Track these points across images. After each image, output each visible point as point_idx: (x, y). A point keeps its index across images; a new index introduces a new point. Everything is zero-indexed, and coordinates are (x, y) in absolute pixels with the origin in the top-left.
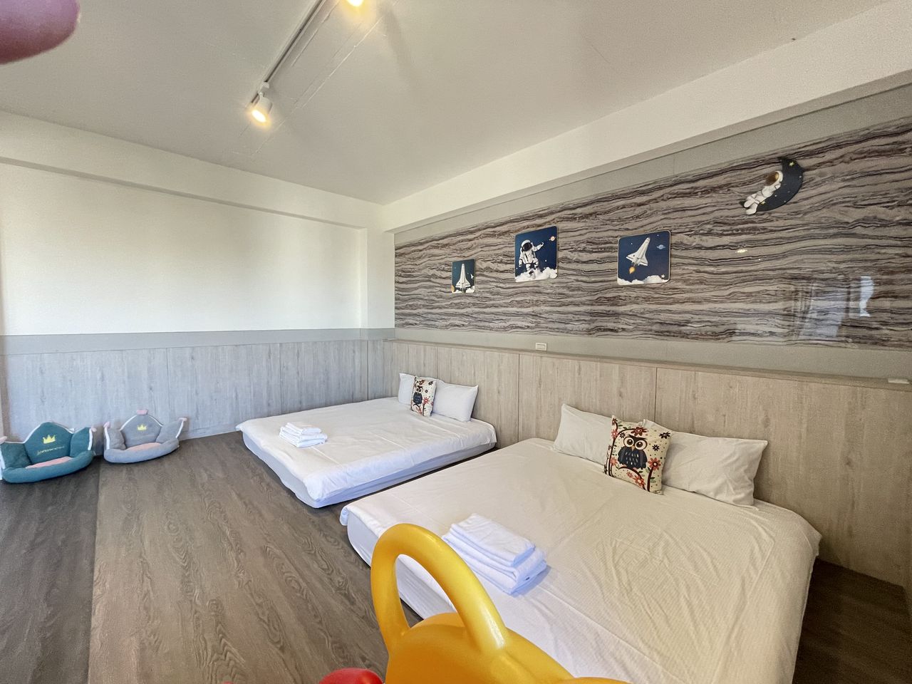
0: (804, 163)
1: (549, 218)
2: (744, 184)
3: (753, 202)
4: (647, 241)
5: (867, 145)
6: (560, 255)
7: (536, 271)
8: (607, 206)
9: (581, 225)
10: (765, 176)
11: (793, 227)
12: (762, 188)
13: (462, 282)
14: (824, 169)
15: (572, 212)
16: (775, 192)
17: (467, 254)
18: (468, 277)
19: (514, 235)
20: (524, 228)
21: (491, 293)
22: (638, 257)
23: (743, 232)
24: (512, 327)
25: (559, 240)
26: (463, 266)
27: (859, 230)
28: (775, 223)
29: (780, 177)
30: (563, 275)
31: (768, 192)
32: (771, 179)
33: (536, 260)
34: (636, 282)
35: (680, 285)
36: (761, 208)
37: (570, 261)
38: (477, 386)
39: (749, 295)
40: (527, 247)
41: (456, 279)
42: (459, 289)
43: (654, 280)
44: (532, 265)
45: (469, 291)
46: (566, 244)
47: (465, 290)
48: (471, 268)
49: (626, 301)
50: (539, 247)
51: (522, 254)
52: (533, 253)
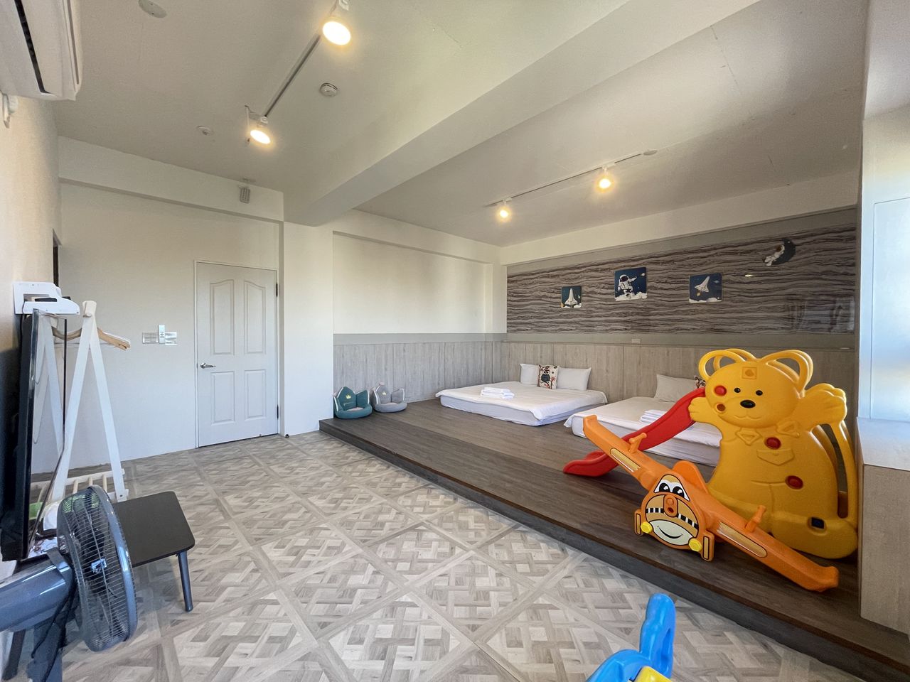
0: (795, 242)
1: (640, 262)
2: (765, 250)
3: (770, 260)
4: (708, 279)
5: (826, 236)
6: (648, 284)
7: (631, 294)
8: (681, 257)
9: (664, 267)
10: (775, 247)
11: (792, 274)
12: (774, 253)
13: (571, 300)
14: (805, 246)
15: (656, 259)
16: (781, 255)
17: (574, 282)
18: (575, 297)
19: (614, 271)
20: (621, 267)
21: (595, 308)
22: (703, 287)
23: (765, 275)
24: (612, 329)
25: (648, 276)
26: (571, 290)
27: (823, 277)
28: (781, 271)
29: (783, 248)
30: (651, 297)
31: (777, 255)
32: (779, 249)
33: (631, 287)
34: (701, 301)
35: (728, 303)
36: (774, 263)
37: (656, 288)
38: (590, 369)
39: (769, 308)
40: (624, 279)
41: (565, 298)
42: (568, 305)
43: (713, 300)
44: (628, 290)
45: (576, 307)
46: (653, 278)
47: (573, 306)
48: (578, 291)
49: (695, 312)
50: (633, 279)
51: (620, 283)
52: (629, 282)
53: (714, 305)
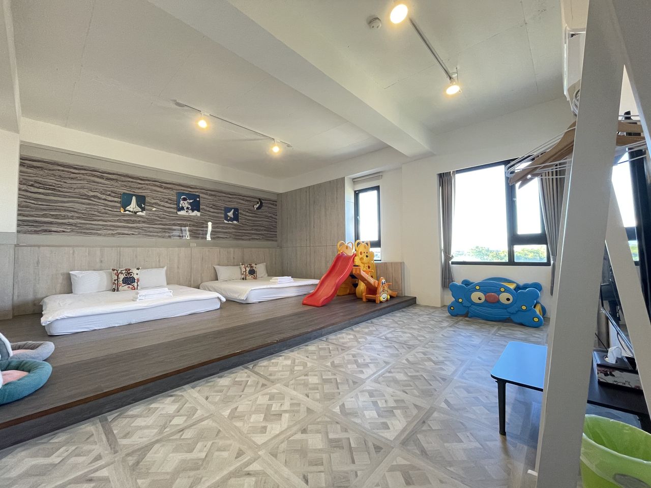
1: (195, 190)
3: (255, 207)
4: (233, 210)
6: (201, 207)
9: (210, 198)
13: (133, 206)
17: (137, 191)
18: (139, 205)
19: (176, 191)
20: (182, 190)
21: (159, 217)
22: (230, 214)
25: (201, 201)
26: (134, 198)
29: (260, 203)
30: (203, 215)
31: (258, 205)
33: (189, 206)
34: (230, 222)
36: (257, 209)
40: (184, 199)
41: (126, 203)
42: (130, 211)
43: (235, 222)
44: (188, 208)
45: (139, 213)
46: (204, 203)
47: (136, 213)
48: (141, 201)
49: (227, 228)
50: (191, 201)
51: (182, 202)
52: (188, 203)
53: (235, 225)
